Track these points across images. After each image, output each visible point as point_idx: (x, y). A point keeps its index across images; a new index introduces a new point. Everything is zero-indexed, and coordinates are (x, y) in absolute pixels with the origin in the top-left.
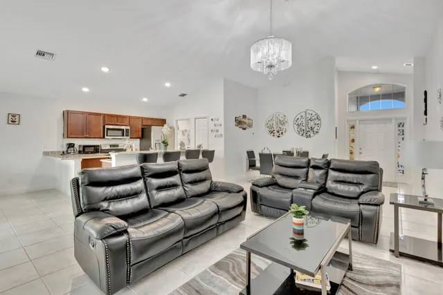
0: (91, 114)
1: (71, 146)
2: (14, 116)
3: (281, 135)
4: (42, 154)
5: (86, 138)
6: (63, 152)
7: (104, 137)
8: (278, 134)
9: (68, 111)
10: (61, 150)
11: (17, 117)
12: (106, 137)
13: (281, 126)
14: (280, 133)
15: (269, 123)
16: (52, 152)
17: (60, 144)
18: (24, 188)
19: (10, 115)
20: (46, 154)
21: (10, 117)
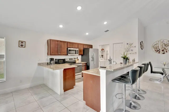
0: (61, 41)
1: (52, 59)
2: (22, 42)
3: (165, 53)
4: (37, 64)
5: (59, 55)
6: (48, 63)
7: (67, 55)
8: (163, 52)
9: (50, 40)
10: (47, 62)
11: (24, 43)
12: (68, 54)
13: (165, 47)
14: (165, 51)
15: (156, 46)
16: (42, 63)
17: (46, 58)
18: (28, 85)
19: (20, 42)
20: (39, 64)
21: (20, 43)
